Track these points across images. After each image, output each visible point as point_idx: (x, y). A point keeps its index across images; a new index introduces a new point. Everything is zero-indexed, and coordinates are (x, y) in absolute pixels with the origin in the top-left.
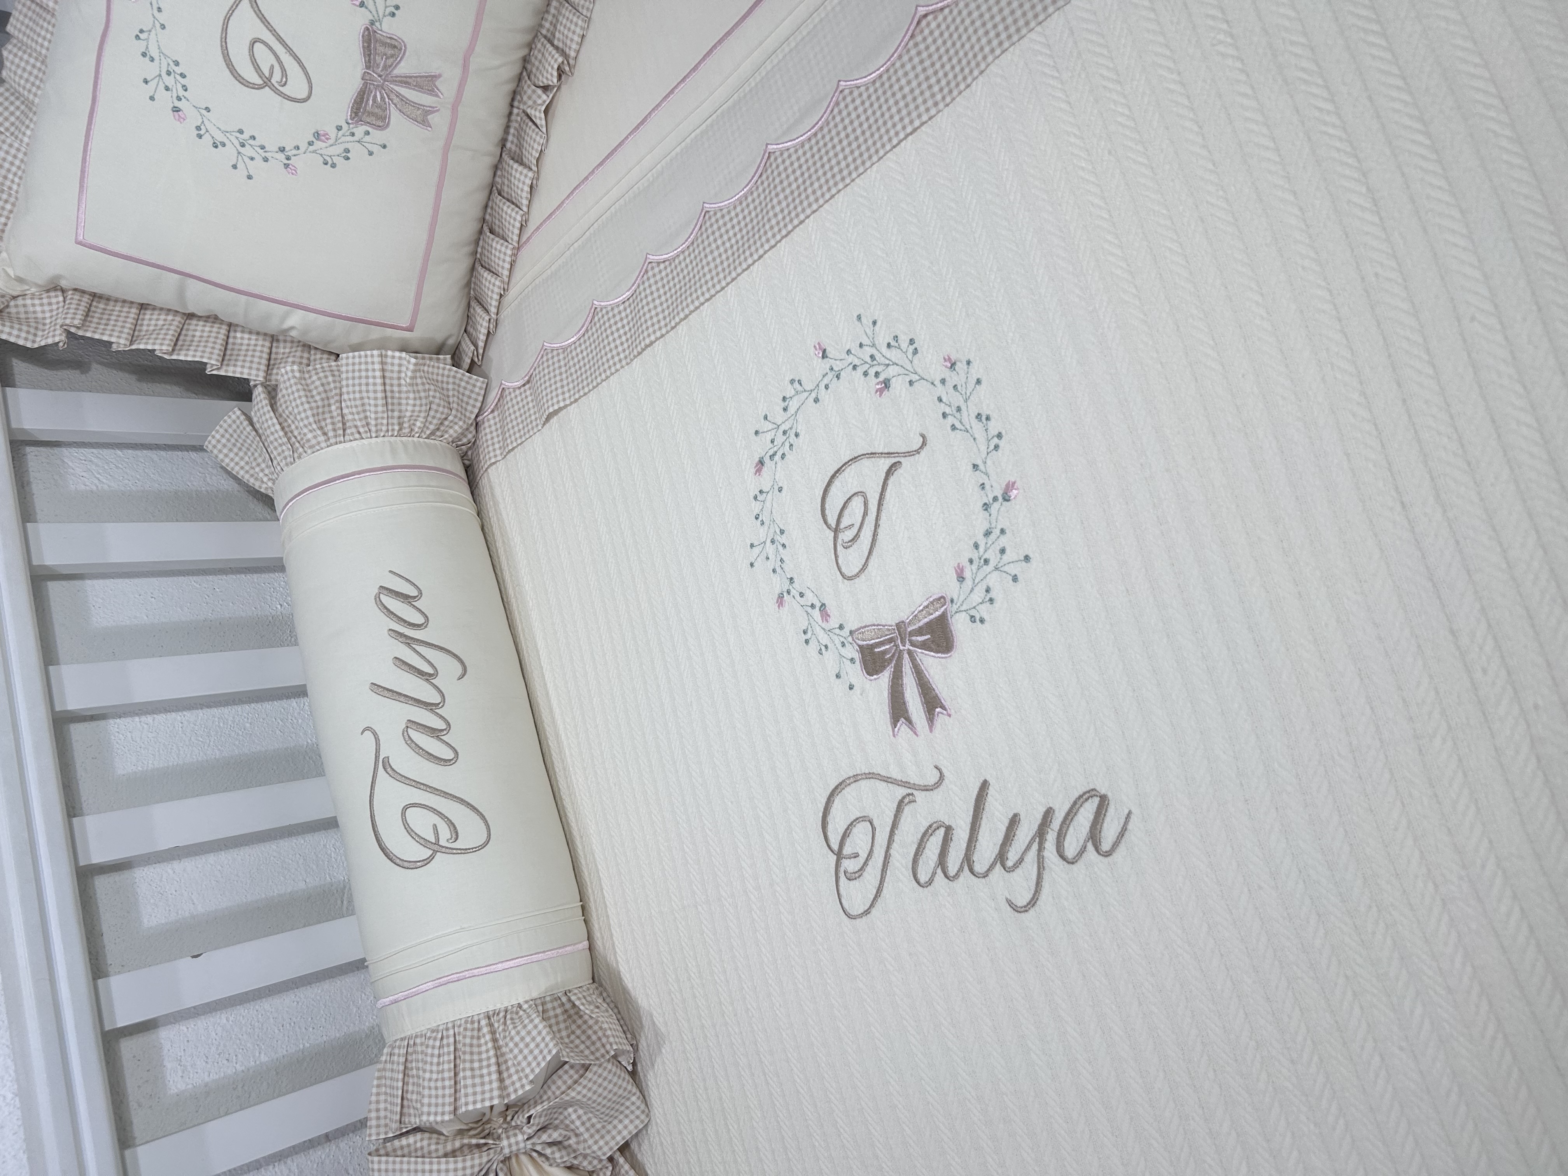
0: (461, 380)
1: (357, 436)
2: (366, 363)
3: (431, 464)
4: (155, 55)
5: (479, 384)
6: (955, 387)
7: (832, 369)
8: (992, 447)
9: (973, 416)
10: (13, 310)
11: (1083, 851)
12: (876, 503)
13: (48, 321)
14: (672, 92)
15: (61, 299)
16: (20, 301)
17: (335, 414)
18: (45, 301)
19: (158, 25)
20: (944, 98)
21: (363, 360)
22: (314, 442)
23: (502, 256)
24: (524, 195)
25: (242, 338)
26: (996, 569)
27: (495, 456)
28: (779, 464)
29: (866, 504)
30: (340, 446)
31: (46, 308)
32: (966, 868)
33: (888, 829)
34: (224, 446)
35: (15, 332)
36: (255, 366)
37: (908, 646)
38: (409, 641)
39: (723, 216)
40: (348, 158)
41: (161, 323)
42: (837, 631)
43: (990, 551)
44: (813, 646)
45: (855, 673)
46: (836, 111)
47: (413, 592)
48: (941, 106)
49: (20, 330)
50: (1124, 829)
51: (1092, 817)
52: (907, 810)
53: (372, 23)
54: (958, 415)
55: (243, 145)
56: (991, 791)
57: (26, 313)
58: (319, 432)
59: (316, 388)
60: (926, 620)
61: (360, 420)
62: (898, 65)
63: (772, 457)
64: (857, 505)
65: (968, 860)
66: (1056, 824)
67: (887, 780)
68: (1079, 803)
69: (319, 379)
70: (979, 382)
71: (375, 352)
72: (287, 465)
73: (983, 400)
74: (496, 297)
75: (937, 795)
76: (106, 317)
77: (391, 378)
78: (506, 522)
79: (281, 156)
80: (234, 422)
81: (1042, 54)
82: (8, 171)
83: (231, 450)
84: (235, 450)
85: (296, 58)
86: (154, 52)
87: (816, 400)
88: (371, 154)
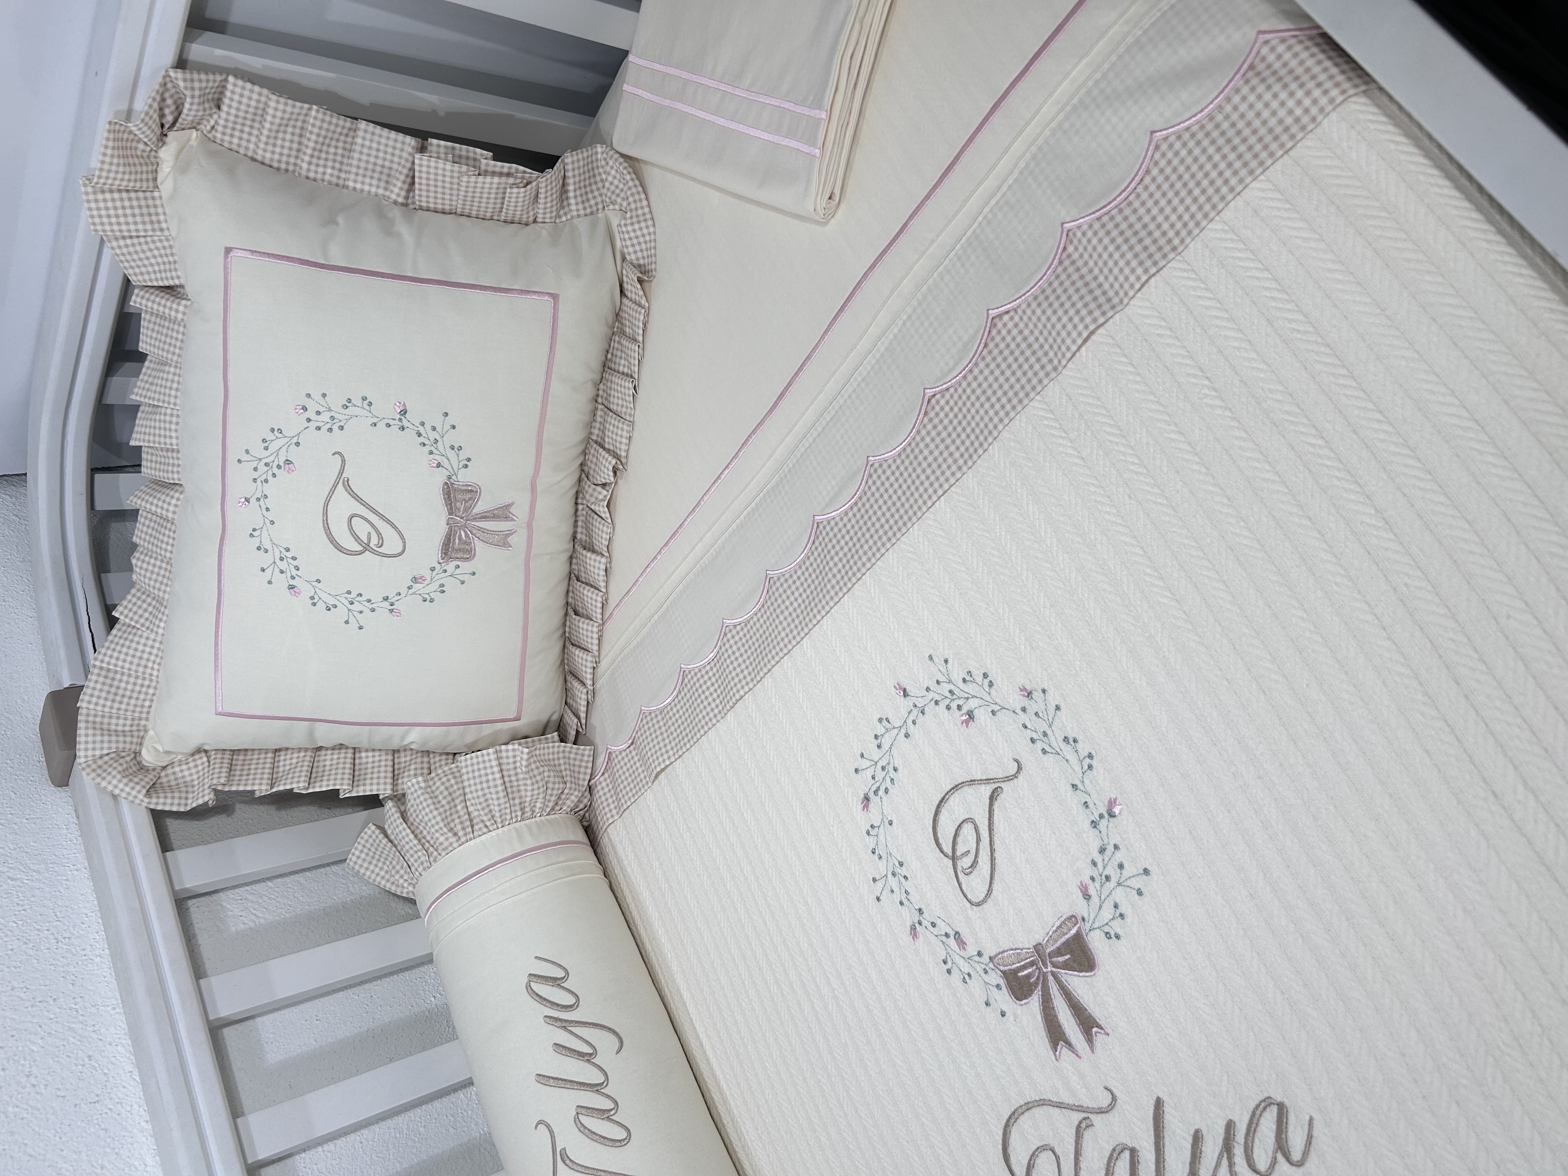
0: (570, 752)
1: (485, 830)
2: (484, 762)
3: (557, 840)
4: (269, 547)
5: (587, 753)
6: (1036, 714)
7: (915, 706)
8: (1086, 767)
9: (1061, 739)
10: (164, 780)
11: (1274, 1162)
12: (987, 828)
13: (196, 783)
14: (719, 477)
15: (205, 759)
16: (170, 771)
17: (462, 813)
18: (192, 765)
19: (267, 522)
20: (966, 462)
22: (446, 844)
23: (590, 634)
24: (601, 578)
25: (367, 757)
26: (1119, 884)
27: (612, 816)
28: (884, 799)
29: (977, 830)
30: (471, 843)
31: (193, 771)
33: (1072, 1156)
34: (364, 860)
35: (169, 801)
36: (382, 781)
37: (1050, 968)
38: (565, 1025)
39: (786, 580)
40: (443, 592)
41: (294, 761)
42: (977, 958)
43: (1109, 868)
44: (956, 975)
45: (1003, 999)
46: (870, 482)
47: (560, 974)
48: (965, 469)
49: (173, 798)
50: (1310, 1137)
51: (1274, 1127)
52: (1087, 1135)
53: (449, 478)
54: (1045, 739)
55: (352, 603)
56: (1167, 1109)
57: (176, 779)
58: (450, 835)
59: (441, 793)
60: (1063, 939)
61: (486, 815)
62: (918, 438)
63: (876, 792)
64: (968, 831)
66: (1240, 1136)
67: (1060, 1105)
68: (1258, 1112)
69: (443, 784)
70: (1058, 708)
71: (491, 751)
72: (424, 869)
73: (1066, 724)
74: (590, 670)
75: (1114, 1117)
76: (246, 767)
77: (508, 770)
78: (633, 878)
79: (386, 604)
80: (370, 836)
81: (1046, 418)
82: (148, 660)
83: (370, 863)
84: (374, 862)
85: (388, 521)
86: (267, 544)
87: (907, 736)
88: (463, 583)
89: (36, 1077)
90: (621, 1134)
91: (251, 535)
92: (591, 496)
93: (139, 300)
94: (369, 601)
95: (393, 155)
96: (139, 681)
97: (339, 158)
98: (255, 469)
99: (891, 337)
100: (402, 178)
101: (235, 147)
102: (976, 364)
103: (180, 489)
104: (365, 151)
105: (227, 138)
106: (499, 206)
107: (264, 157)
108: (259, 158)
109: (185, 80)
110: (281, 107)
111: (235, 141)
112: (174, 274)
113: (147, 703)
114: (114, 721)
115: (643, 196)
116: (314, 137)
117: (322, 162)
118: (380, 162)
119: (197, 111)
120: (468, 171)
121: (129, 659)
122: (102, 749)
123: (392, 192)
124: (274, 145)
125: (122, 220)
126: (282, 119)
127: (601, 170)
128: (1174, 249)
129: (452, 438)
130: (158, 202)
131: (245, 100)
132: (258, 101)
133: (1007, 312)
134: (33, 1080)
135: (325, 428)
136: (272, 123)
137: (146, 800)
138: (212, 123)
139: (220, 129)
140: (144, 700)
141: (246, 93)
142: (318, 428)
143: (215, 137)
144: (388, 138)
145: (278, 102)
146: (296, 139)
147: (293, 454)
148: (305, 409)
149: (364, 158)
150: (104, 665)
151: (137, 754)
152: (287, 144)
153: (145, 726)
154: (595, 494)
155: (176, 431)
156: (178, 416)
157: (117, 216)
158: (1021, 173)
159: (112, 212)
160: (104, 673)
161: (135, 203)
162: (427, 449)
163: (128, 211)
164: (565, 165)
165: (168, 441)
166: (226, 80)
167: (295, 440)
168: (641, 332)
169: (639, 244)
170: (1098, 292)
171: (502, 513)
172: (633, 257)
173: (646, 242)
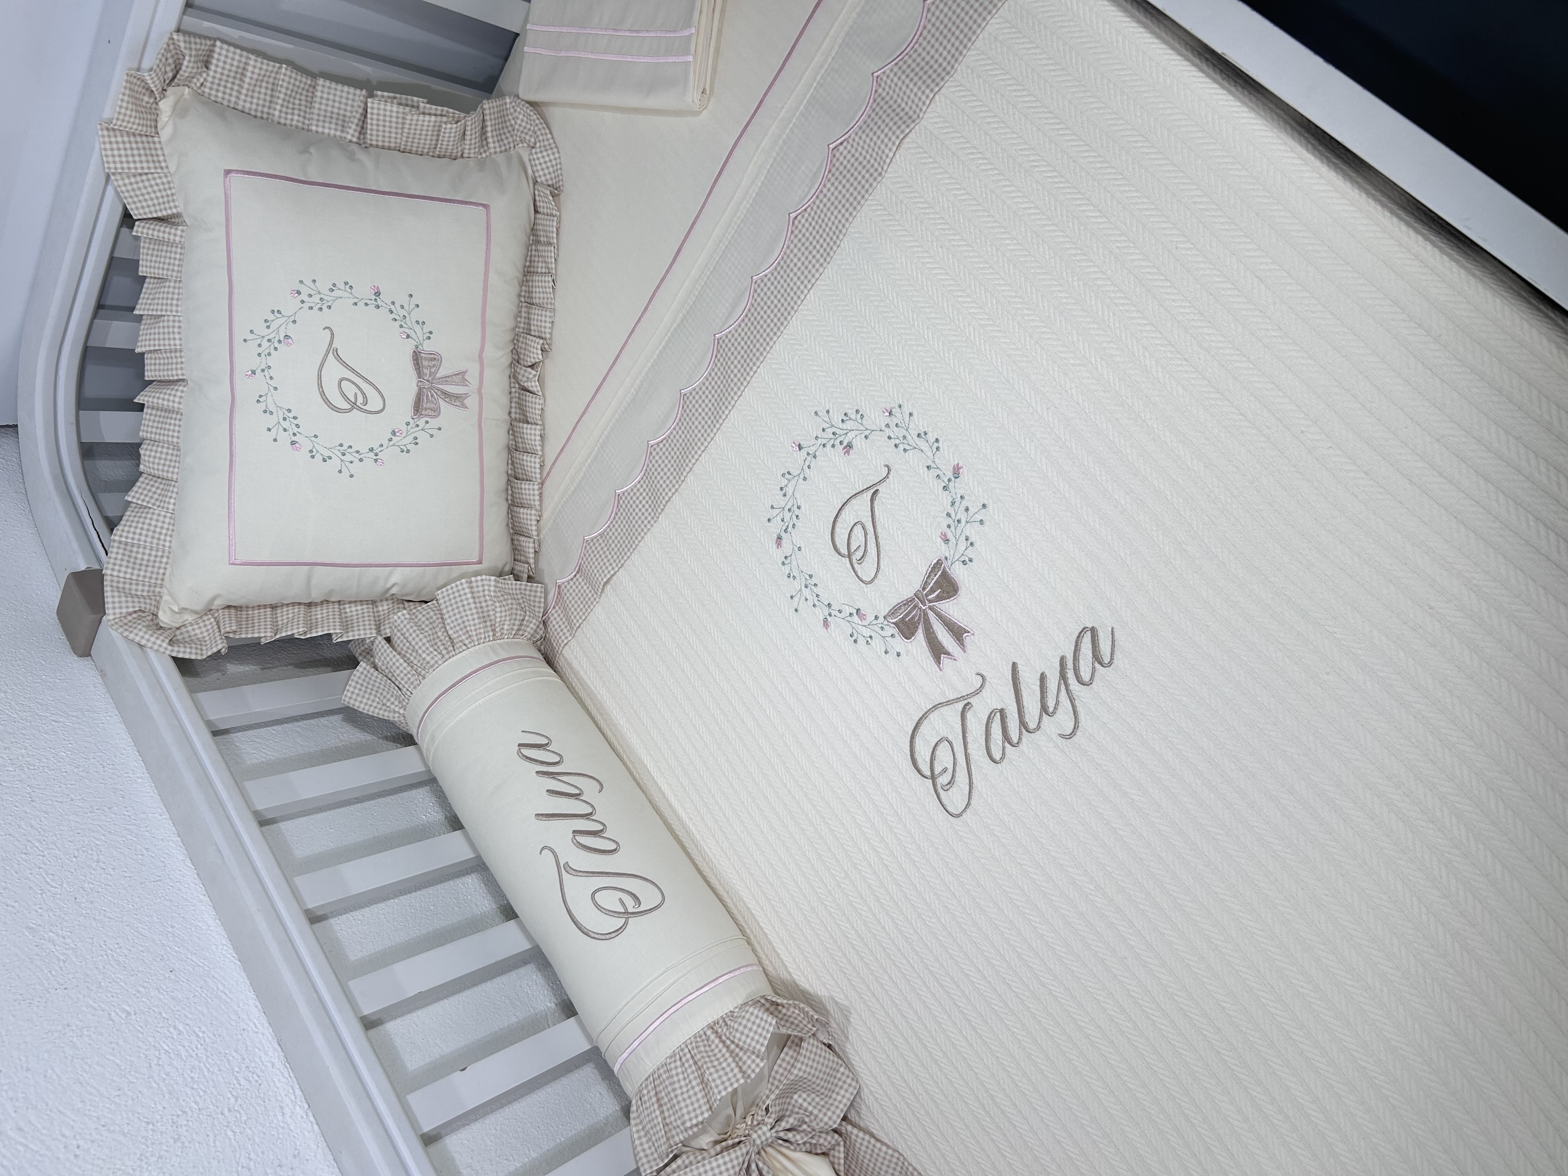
0: (525, 590)
1: (464, 647)
2: (458, 591)
3: (524, 654)
5: (539, 589)
6: (897, 425)
7: (808, 454)
8: (935, 450)
9: (915, 437)
10: (180, 637)
11: (1094, 670)
12: (870, 523)
13: (207, 638)
14: (633, 331)
16: (183, 630)
17: (442, 638)
19: (271, 388)
20: (825, 260)
21: (455, 589)
22: (432, 662)
23: (531, 492)
24: (537, 443)
25: (351, 608)
26: (967, 522)
27: (566, 638)
28: (793, 534)
29: (864, 528)
30: (453, 659)
31: (204, 629)
32: (1024, 730)
33: (961, 737)
34: (358, 695)
36: (367, 627)
37: (928, 604)
38: (552, 775)
39: (697, 393)
40: (417, 444)
41: (291, 614)
42: (875, 622)
43: (959, 514)
44: (862, 641)
45: (899, 643)
46: (756, 295)
47: (543, 740)
49: (191, 648)
50: (1113, 641)
51: (1090, 646)
52: (969, 715)
53: (417, 347)
54: (905, 441)
55: (344, 454)
56: (1020, 668)
57: (190, 637)
58: (435, 653)
59: (423, 623)
60: (934, 581)
61: (464, 634)
62: (788, 252)
63: (786, 531)
64: (858, 532)
65: (1023, 724)
66: (1070, 664)
67: (949, 703)
68: (1079, 641)
69: (424, 616)
70: (911, 414)
71: (463, 581)
72: (415, 688)
73: (919, 423)
74: (534, 523)
75: (986, 692)
76: (251, 621)
77: (479, 597)
78: (589, 683)
79: (372, 455)
80: (362, 673)
81: (878, 210)
82: (160, 533)
83: (363, 697)
84: (367, 696)
85: (371, 384)
86: (272, 408)
87: (805, 479)
88: (432, 436)
89: (104, 863)
90: (611, 846)
91: (258, 401)
92: (523, 376)
93: (140, 230)
94: (358, 452)
95: (346, 104)
96: (154, 553)
97: (303, 108)
98: (260, 345)
99: (759, 184)
100: (356, 121)
101: (219, 100)
102: (825, 186)
103: (184, 384)
104: (324, 101)
105: (213, 92)
106: (434, 142)
107: (244, 106)
108: (240, 108)
109: (185, 42)
110: (258, 65)
111: (220, 95)
112: (172, 204)
113: (162, 571)
114: (134, 587)
115: (547, 131)
116: (284, 90)
117: (290, 111)
118: (336, 111)
119: (193, 68)
120: (411, 111)
121: (144, 532)
122: (127, 607)
123: (348, 133)
124: (252, 97)
125: (130, 159)
126: (259, 75)
127: (510, 117)
128: (948, 73)
129: (416, 315)
130: (158, 146)
131: (229, 61)
132: (240, 61)
133: (841, 143)
134: (102, 865)
135: (316, 308)
136: (251, 78)
137: (170, 648)
138: (202, 80)
139: (208, 84)
140: (159, 568)
141: (230, 55)
142: (311, 308)
143: (203, 92)
144: (342, 91)
145: (256, 61)
146: (269, 92)
147: (291, 330)
148: (299, 293)
149: (323, 107)
150: (123, 539)
151: (155, 615)
152: (262, 96)
153: (159, 592)
154: (527, 374)
155: (179, 333)
156: (179, 321)
157: (126, 156)
158: (840, 47)
159: (122, 152)
160: (122, 546)
161: (140, 146)
162: (398, 323)
163: (136, 152)
164: (483, 110)
165: (172, 342)
166: (214, 45)
167: (292, 319)
168: (555, 235)
169: (548, 168)
170: (902, 114)
171: (461, 376)
172: (543, 179)
173: (553, 166)
